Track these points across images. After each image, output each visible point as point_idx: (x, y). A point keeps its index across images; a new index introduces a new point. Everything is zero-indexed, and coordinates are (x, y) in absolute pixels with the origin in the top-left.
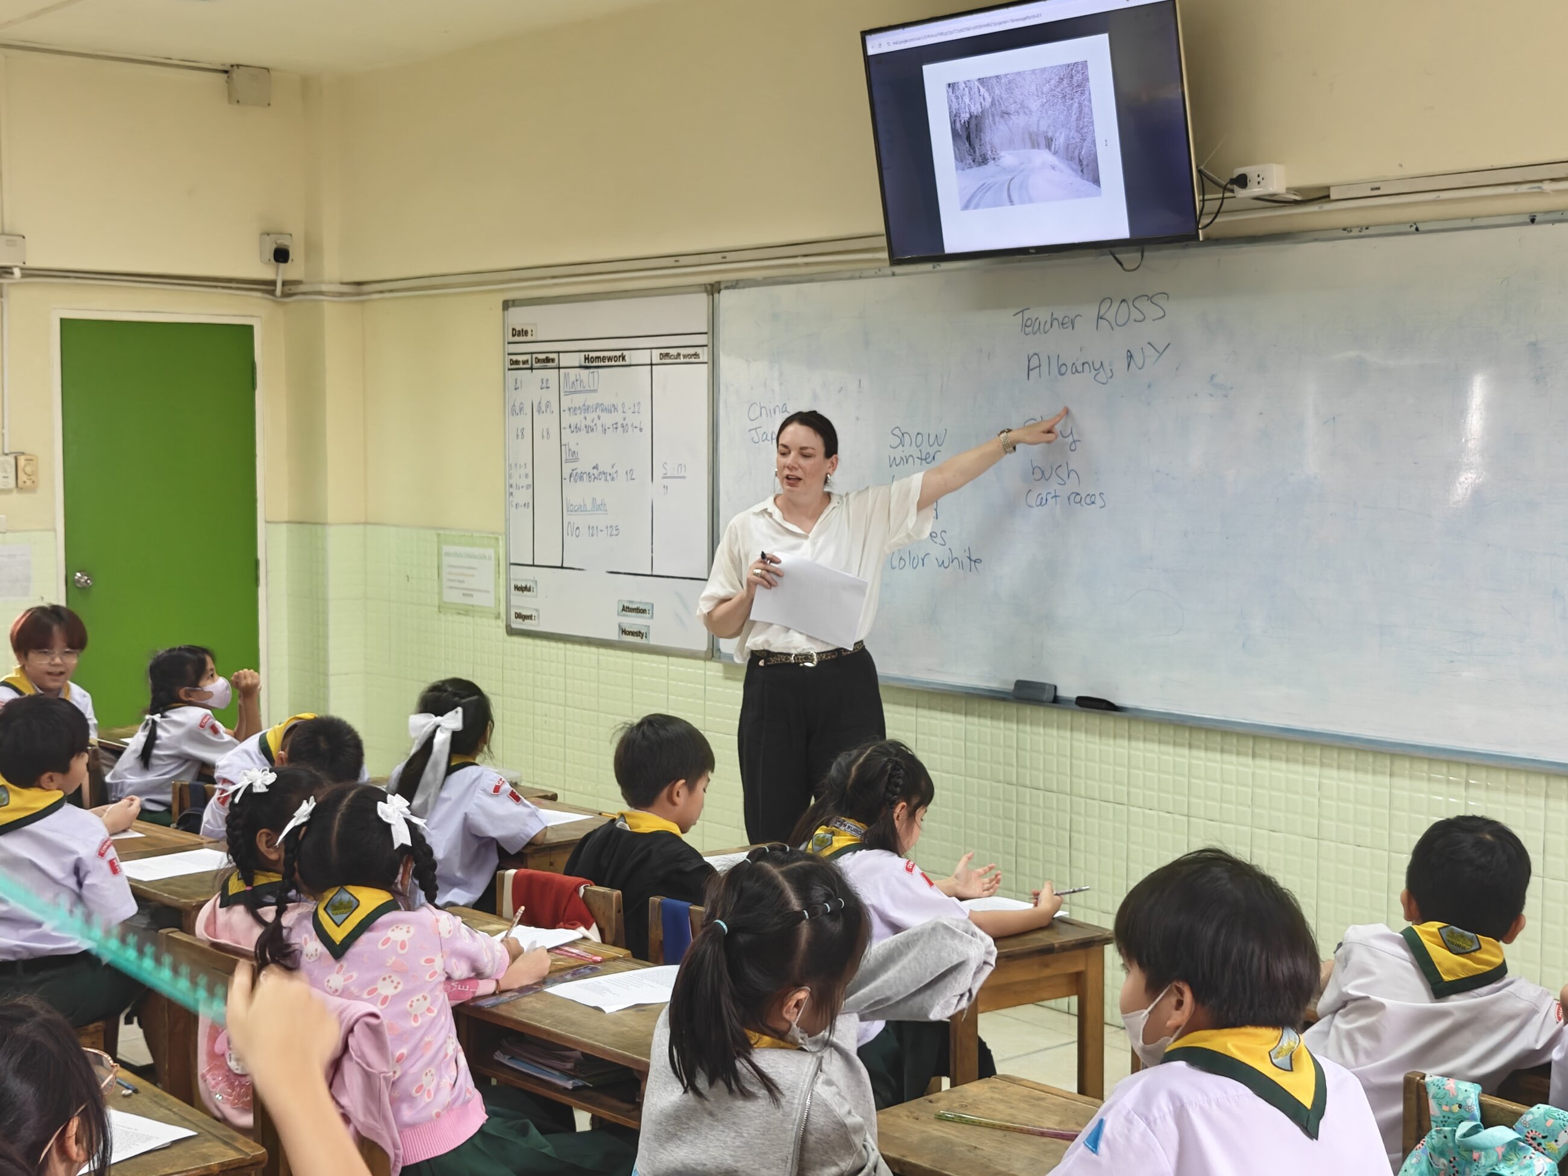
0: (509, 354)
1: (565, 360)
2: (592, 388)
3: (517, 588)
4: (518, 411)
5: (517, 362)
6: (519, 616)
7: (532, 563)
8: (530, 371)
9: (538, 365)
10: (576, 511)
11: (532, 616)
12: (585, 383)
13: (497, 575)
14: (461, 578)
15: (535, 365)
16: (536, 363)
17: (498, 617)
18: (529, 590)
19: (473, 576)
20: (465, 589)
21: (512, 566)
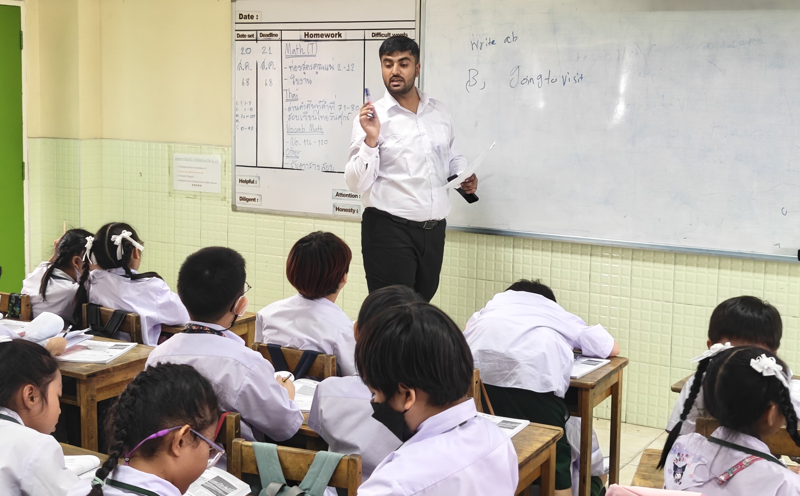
0: (236, 30)
1: (286, 35)
2: (311, 54)
3: (241, 181)
4: (244, 67)
5: (243, 36)
6: (242, 199)
7: (256, 166)
8: (256, 41)
9: (262, 38)
10: (295, 132)
11: (255, 199)
12: (305, 51)
13: (224, 173)
14: (191, 174)
15: (259, 38)
16: (260, 36)
17: (224, 199)
18: (253, 182)
19: (202, 173)
20: (195, 182)
21: (236, 167)
